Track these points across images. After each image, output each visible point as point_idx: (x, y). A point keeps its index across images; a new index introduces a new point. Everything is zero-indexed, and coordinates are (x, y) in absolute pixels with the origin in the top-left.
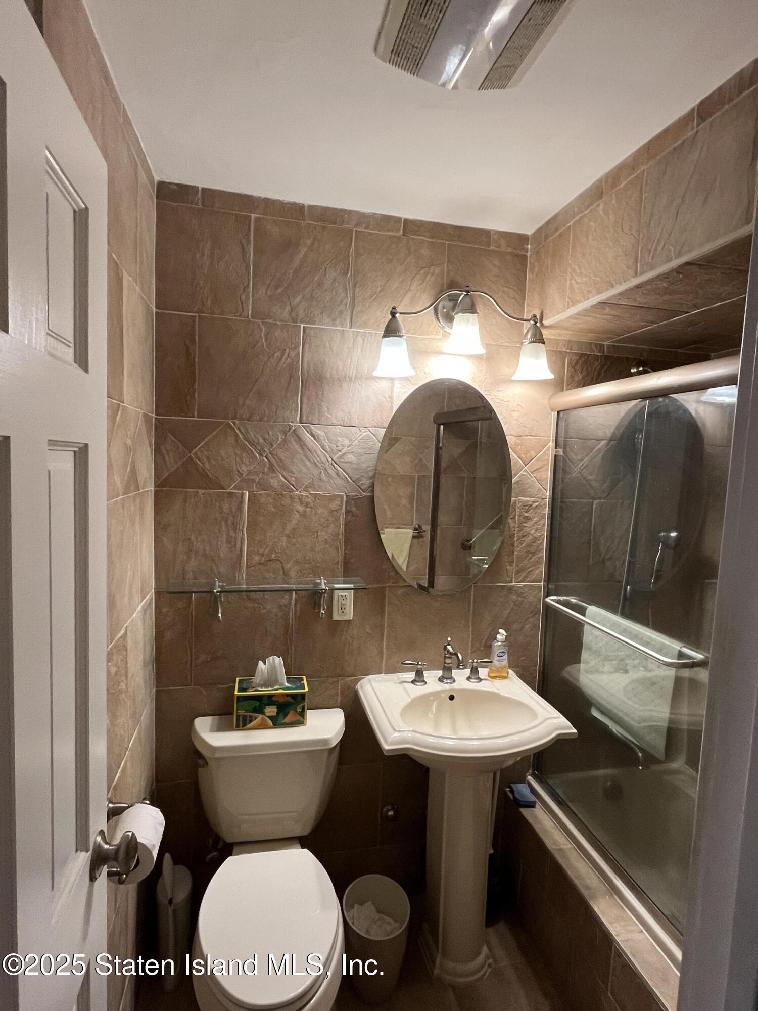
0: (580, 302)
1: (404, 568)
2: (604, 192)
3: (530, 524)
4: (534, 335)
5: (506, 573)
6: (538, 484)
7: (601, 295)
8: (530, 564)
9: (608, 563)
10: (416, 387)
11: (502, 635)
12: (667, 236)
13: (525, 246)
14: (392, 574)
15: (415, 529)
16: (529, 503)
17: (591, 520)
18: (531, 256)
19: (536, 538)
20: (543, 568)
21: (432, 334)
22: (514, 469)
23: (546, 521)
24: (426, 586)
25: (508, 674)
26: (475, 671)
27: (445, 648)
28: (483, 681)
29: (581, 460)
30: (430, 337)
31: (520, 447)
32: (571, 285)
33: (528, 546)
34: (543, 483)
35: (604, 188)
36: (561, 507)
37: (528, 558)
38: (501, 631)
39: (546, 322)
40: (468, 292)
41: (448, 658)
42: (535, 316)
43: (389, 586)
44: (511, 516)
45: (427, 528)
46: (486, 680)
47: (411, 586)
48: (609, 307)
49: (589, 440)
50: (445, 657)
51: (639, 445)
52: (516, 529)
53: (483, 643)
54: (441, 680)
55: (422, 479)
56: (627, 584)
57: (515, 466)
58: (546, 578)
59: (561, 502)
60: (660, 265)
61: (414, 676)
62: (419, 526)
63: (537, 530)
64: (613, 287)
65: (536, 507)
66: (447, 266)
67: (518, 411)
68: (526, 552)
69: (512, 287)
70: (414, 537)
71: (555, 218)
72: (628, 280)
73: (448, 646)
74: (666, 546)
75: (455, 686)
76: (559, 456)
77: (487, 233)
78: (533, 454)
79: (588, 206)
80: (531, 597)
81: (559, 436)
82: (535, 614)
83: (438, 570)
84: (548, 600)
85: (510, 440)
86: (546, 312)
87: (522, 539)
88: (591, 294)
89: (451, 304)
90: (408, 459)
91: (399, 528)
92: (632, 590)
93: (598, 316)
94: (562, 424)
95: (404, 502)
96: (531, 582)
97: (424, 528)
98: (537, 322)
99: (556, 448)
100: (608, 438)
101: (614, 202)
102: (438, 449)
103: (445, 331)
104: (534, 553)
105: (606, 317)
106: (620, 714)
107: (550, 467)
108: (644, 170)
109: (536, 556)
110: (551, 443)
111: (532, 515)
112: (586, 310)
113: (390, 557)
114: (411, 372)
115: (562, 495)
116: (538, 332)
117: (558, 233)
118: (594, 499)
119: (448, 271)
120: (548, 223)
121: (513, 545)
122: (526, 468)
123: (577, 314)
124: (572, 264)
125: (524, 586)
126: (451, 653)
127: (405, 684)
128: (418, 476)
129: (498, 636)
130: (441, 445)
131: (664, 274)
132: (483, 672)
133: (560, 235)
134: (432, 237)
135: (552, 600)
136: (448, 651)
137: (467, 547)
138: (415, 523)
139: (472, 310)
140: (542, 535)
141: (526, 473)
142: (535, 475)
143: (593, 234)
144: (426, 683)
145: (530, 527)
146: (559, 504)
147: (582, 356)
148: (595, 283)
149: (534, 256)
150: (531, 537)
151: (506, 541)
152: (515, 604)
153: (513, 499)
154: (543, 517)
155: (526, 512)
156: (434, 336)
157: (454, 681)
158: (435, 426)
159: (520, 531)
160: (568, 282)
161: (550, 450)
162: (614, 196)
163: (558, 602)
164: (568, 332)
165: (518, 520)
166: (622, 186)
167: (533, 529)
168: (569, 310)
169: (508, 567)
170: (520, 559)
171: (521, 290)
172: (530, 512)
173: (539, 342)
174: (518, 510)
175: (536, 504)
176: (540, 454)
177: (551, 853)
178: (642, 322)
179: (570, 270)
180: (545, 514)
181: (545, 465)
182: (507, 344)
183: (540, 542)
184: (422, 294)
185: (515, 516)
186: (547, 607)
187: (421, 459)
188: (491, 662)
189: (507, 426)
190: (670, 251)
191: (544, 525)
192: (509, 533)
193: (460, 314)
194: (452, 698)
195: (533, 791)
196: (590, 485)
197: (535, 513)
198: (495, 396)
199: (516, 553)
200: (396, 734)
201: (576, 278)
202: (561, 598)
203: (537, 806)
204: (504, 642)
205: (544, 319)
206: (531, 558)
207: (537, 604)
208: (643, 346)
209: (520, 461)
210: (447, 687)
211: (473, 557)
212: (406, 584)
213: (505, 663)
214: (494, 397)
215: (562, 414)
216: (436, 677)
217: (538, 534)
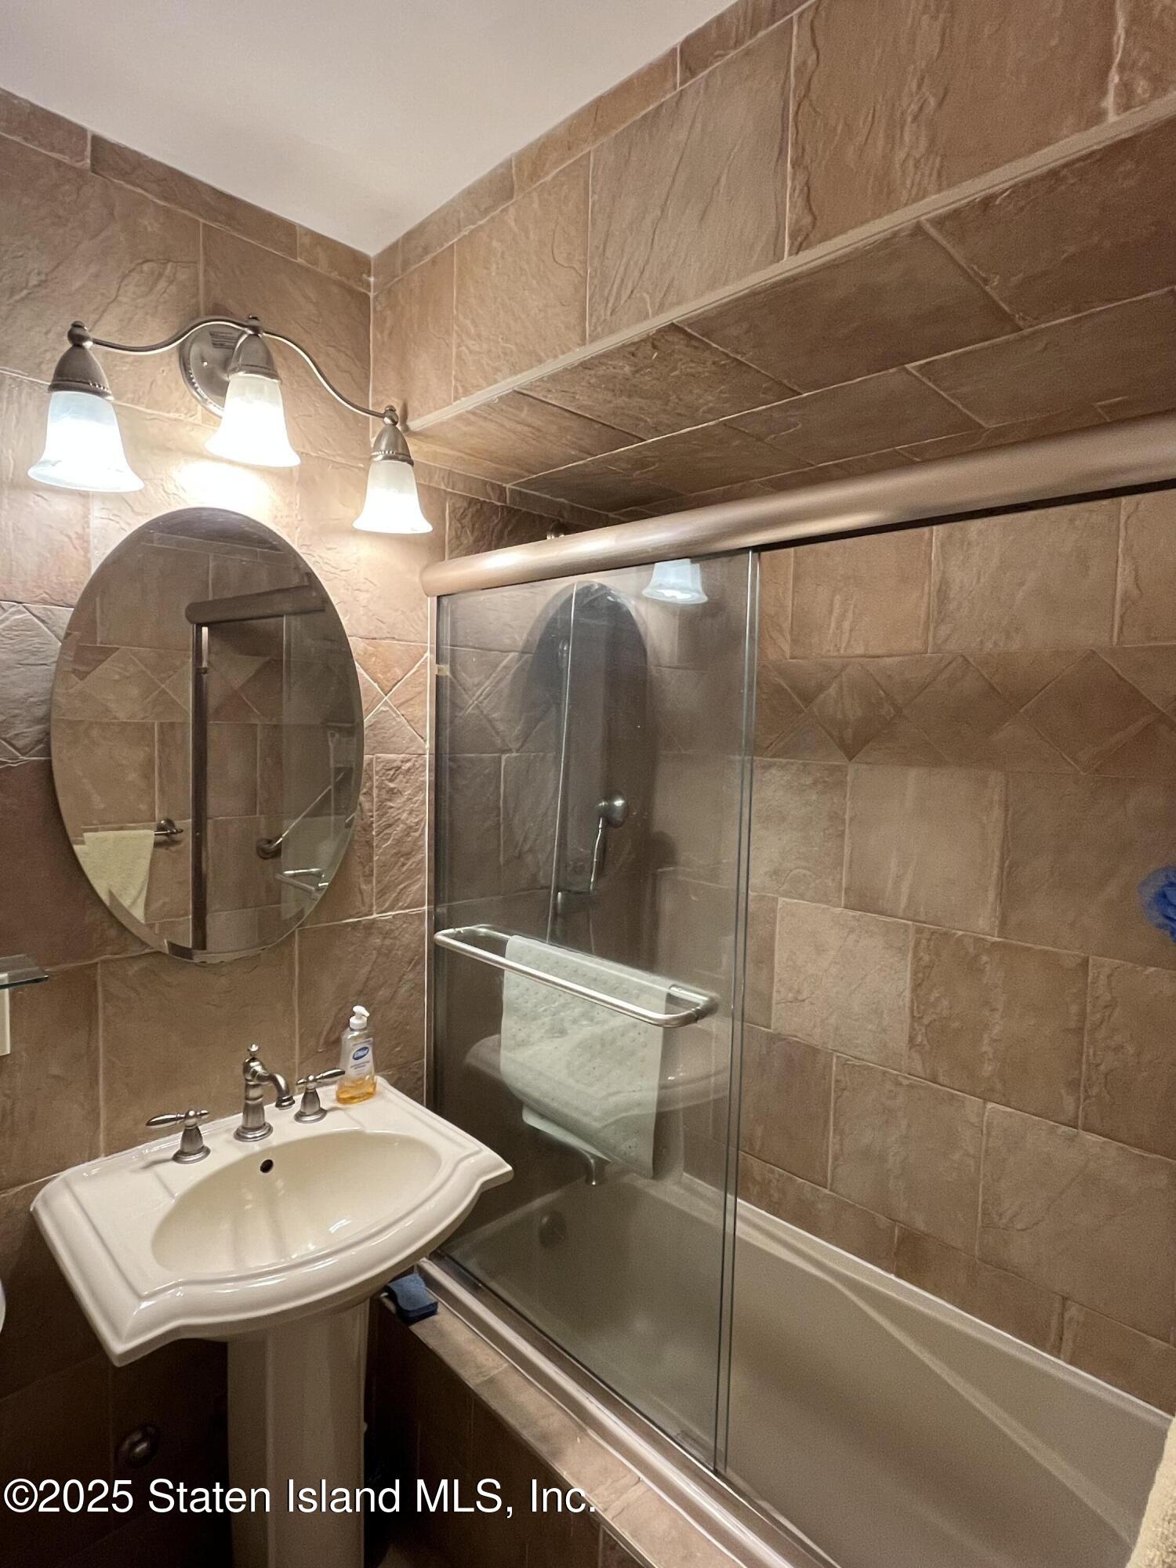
0: (479, 387)
1: (139, 913)
2: (516, 187)
3: (398, 802)
4: (392, 445)
5: (359, 897)
6: (409, 727)
7: (519, 376)
8: (402, 876)
9: (529, 858)
10: (143, 521)
11: (360, 1014)
12: (637, 273)
13: (365, 276)
14: (113, 933)
15: (160, 828)
16: (395, 764)
17: (498, 787)
18: (376, 297)
19: (411, 827)
20: (425, 879)
21: (177, 411)
22: (366, 702)
23: (427, 795)
24: (190, 947)
25: (375, 1088)
26: (311, 1097)
27: (247, 1068)
28: (328, 1115)
29: (479, 685)
30: (172, 415)
31: (374, 659)
32: (459, 356)
33: (399, 842)
34: (417, 725)
35: (514, 178)
36: (451, 769)
37: (400, 864)
38: (358, 1009)
39: (414, 424)
40: (256, 330)
41: (254, 1086)
42: (392, 410)
43: (104, 962)
44: (365, 790)
45: (186, 824)
46: (333, 1109)
47: (160, 952)
48: (530, 405)
49: (490, 650)
50: (247, 1087)
51: (565, 660)
52: (375, 814)
53: (322, 1041)
54: (240, 1135)
55: (167, 729)
56: (557, 890)
57: (366, 695)
58: (433, 898)
59: (451, 759)
60: (628, 326)
61: (179, 1141)
62: (170, 822)
63: (411, 812)
64: (540, 361)
65: (409, 769)
66: (205, 271)
67: (367, 591)
68: (396, 854)
69: (343, 349)
70: (157, 844)
71: (422, 227)
72: (569, 349)
73: (252, 1064)
74: (609, 823)
75: (274, 1140)
76: (442, 677)
77: (289, 228)
78: (398, 672)
79: (487, 211)
80: (407, 936)
81: (441, 643)
82: (415, 965)
83: (213, 903)
84: (440, 936)
85: (356, 645)
86: (413, 405)
87: (387, 831)
88: (499, 374)
89: (218, 354)
90: (135, 692)
91: (121, 829)
92: (565, 899)
93: (508, 424)
94: (447, 620)
95: (132, 776)
96: (404, 909)
97: (178, 824)
98: (398, 419)
99: (438, 662)
100: (519, 649)
101: (536, 205)
102: (199, 674)
103: (207, 409)
104: (408, 855)
105: (519, 428)
106: (575, 1115)
107: (429, 697)
108: (589, 152)
109: (413, 860)
110: (428, 654)
111: (404, 784)
112: (489, 406)
113: (104, 897)
114: (130, 482)
115: (452, 749)
116: (400, 441)
117: (428, 258)
118: (504, 752)
119: (207, 283)
120: (409, 236)
121: (369, 844)
122: (386, 698)
123: (473, 412)
124: (461, 317)
125: (394, 916)
126: (261, 1078)
127: (159, 1168)
128: (161, 725)
129: (353, 1020)
130: (205, 664)
131: (633, 344)
132: (327, 1095)
133: (434, 262)
134: (166, 199)
135: (445, 935)
136: (255, 1072)
137: (271, 853)
138: (160, 819)
139: (268, 370)
140: (421, 820)
141: (387, 709)
142: (403, 712)
143: (498, 264)
144: (208, 1151)
145: (399, 809)
146: (448, 763)
147: (472, 502)
148: (505, 354)
149: (382, 298)
150: (401, 825)
151: (356, 838)
152: (379, 953)
153: (366, 757)
154: (421, 788)
155: (391, 780)
156: (182, 417)
157: (270, 1129)
158: (192, 628)
159: (381, 816)
160: (454, 350)
161: (427, 669)
162: (535, 195)
163: (456, 937)
164: (450, 452)
165: (378, 796)
166: (549, 178)
167: (404, 811)
168: (458, 402)
169: (364, 887)
170: (385, 867)
171: (361, 356)
172: (398, 780)
173: (403, 461)
174: (376, 778)
175: (408, 765)
176: (410, 673)
177: (476, 1394)
178: (574, 448)
179: (455, 327)
180: (424, 782)
181: (420, 693)
182: (338, 459)
183: (417, 834)
184: (149, 317)
185: (371, 788)
186: (437, 950)
187: (163, 692)
188: (343, 1073)
189: (347, 618)
190: (643, 300)
191: (423, 803)
192: (361, 822)
193: (241, 374)
194: (267, 1166)
195: (430, 1282)
196: (494, 728)
197: (407, 782)
198: (320, 557)
199: (375, 858)
200: (144, 1305)
201: (470, 343)
202: (462, 930)
203: (440, 1309)
204: (365, 1029)
205: (410, 417)
206: (403, 865)
207: (419, 947)
208: (562, 500)
209: (376, 685)
210: (255, 1147)
211: (287, 872)
212: (147, 951)
213: (370, 1066)
214: (320, 561)
215: (445, 601)
216: (228, 1131)
217: (413, 820)
